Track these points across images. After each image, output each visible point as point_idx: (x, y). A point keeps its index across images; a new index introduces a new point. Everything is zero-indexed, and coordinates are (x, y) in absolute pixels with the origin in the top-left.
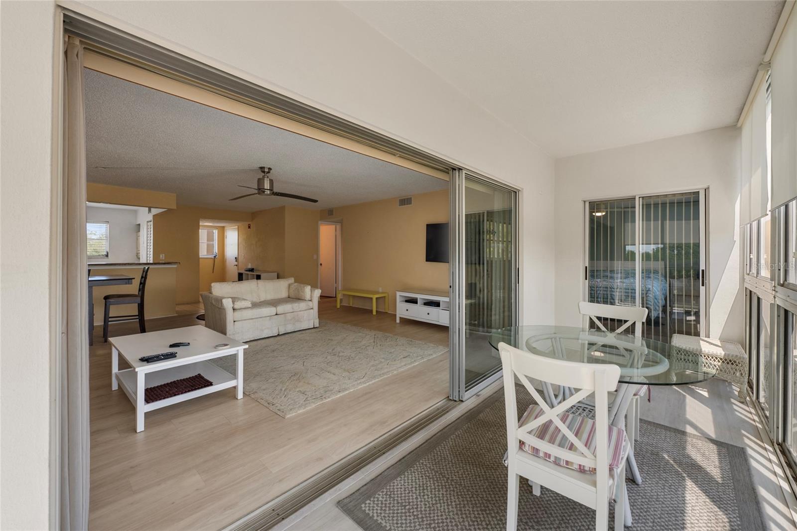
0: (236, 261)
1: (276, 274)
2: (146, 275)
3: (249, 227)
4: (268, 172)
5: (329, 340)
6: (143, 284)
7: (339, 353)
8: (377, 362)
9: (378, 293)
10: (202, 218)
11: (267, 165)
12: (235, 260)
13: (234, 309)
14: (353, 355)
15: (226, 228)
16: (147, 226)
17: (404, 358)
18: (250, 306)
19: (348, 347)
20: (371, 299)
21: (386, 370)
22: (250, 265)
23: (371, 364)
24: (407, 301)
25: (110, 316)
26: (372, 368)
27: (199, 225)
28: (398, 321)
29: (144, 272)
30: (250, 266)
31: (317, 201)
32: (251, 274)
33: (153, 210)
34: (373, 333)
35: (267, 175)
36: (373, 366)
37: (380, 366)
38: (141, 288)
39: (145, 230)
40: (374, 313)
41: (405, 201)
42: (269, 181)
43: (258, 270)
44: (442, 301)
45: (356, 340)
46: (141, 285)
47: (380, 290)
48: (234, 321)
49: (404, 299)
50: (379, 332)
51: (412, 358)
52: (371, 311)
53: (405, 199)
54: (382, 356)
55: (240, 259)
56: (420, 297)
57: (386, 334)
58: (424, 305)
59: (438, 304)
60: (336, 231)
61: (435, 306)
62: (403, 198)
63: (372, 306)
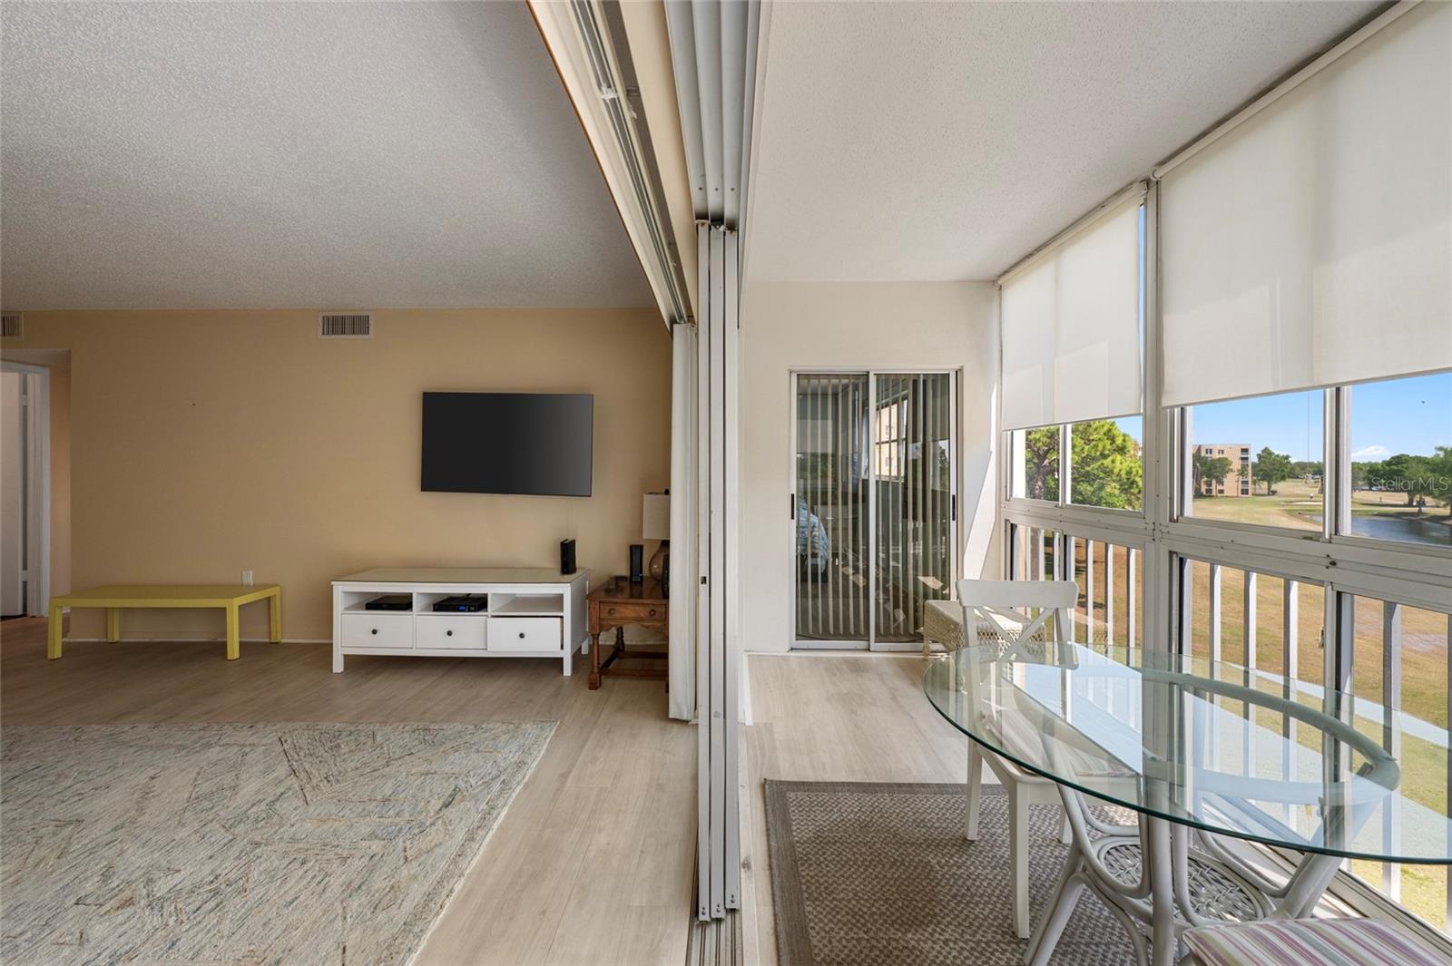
5: (61, 825)
7: (150, 881)
8: (357, 864)
9: (240, 589)
14: (228, 867)
17: (446, 806)
19: (183, 833)
20: (222, 612)
21: (416, 893)
23: (336, 882)
24: (370, 606)
26: (355, 903)
28: (338, 666)
34: (268, 735)
36: (351, 890)
37: (379, 883)
40: (234, 652)
41: (344, 324)
44: (494, 595)
45: (205, 787)
47: (249, 578)
49: (353, 601)
50: (290, 726)
51: (475, 799)
52: (221, 648)
53: (343, 318)
54: (365, 830)
56: (419, 590)
57: (323, 726)
58: (435, 610)
59: (479, 603)
60: (25, 392)
61: (470, 611)
62: (339, 314)
63: (224, 634)
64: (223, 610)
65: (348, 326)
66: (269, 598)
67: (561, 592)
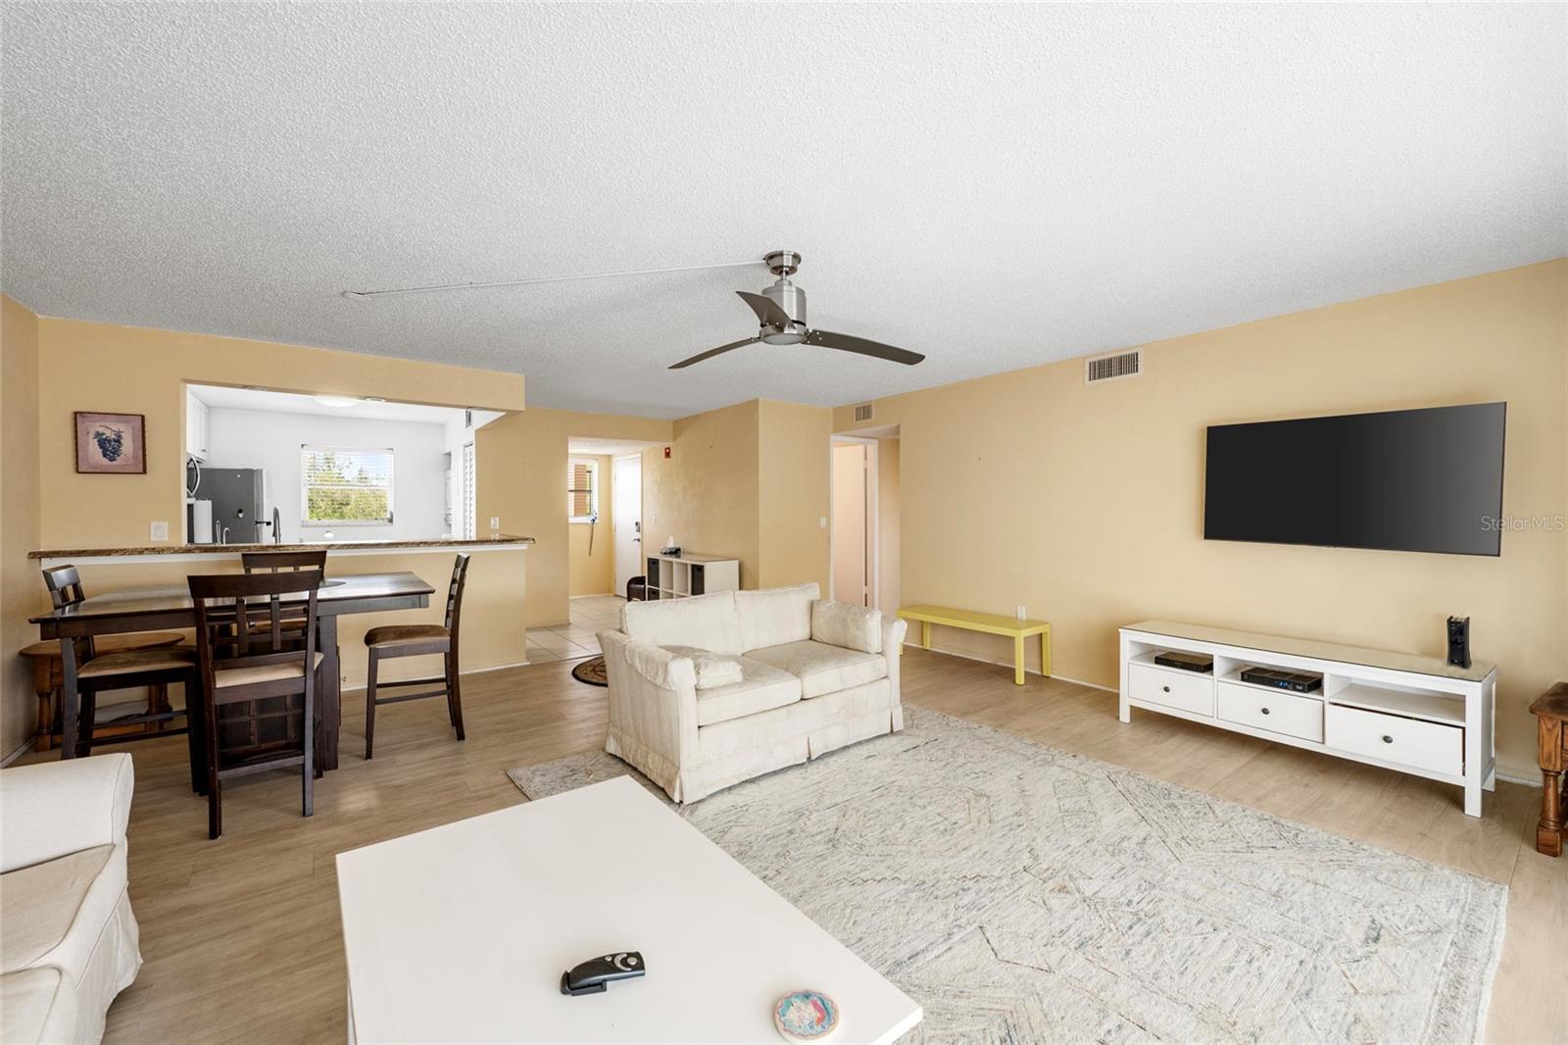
0: (638, 531)
1: (737, 562)
2: (462, 577)
3: (668, 455)
4: (793, 269)
6: (455, 598)
10: (573, 435)
11: (788, 248)
12: (635, 528)
13: (696, 690)
15: (614, 459)
16: (465, 455)
18: (739, 678)
20: (1011, 640)
22: (672, 539)
24: (1159, 661)
25: (378, 682)
27: (567, 453)
28: (1125, 716)
29: (457, 566)
30: (671, 544)
31: (923, 357)
32: (677, 563)
33: (475, 414)
35: (788, 277)
38: (451, 608)
39: (461, 465)
40: (1020, 679)
41: (1113, 367)
42: (795, 294)
43: (689, 553)
44: (1332, 675)
46: (452, 602)
47: (1023, 614)
48: (699, 727)
52: (1009, 673)
53: (1110, 361)
55: (646, 527)
56: (1220, 653)
58: (1243, 680)
59: (1312, 683)
60: (866, 459)
61: (1295, 689)
62: (1106, 357)
63: (1013, 661)
64: (1011, 639)
65: (1115, 368)
66: (1041, 634)
67: (1464, 694)
